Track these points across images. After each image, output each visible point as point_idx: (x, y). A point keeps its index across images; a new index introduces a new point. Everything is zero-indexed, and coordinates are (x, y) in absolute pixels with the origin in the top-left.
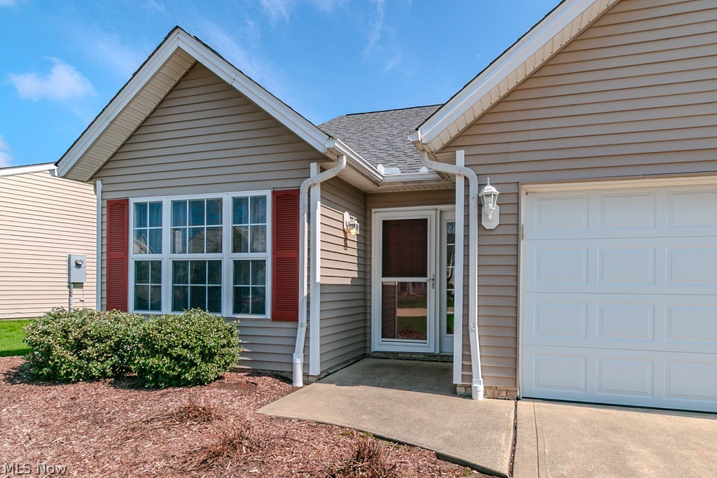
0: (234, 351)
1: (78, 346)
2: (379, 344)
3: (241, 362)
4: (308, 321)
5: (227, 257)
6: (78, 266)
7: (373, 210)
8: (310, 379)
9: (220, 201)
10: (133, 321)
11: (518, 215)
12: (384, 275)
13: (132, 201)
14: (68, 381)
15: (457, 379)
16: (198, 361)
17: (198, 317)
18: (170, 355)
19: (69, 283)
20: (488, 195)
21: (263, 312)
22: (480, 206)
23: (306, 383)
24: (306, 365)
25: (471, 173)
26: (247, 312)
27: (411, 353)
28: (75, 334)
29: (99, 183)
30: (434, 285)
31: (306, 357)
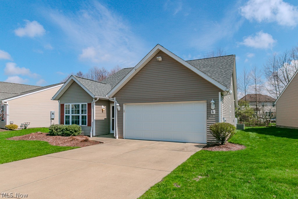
0: (80, 131)
1: (57, 130)
2: (111, 131)
3: (81, 134)
4: (93, 126)
5: (80, 115)
6: (53, 114)
7: (111, 104)
8: (93, 136)
9: (79, 105)
10: (65, 126)
11: (123, 108)
13: (65, 104)
14: (55, 135)
15: (115, 136)
16: (74, 132)
17: (75, 125)
18: (70, 131)
19: (51, 118)
21: (86, 125)
25: (116, 101)
26: (83, 125)
28: (56, 128)
29: (59, 101)
31: (93, 132)
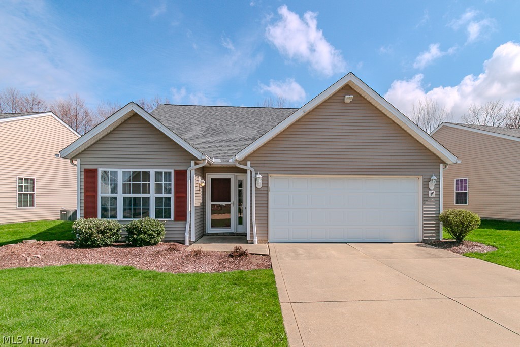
2: (209, 230)
4: (191, 220)
5: (152, 195)
7: (207, 174)
8: (191, 243)
9: (149, 172)
11: (268, 184)
12: (212, 201)
13: (100, 171)
15: (248, 238)
20: (259, 178)
21: (170, 218)
22: (256, 180)
23: (190, 244)
24: (190, 237)
25: (253, 170)
26: (162, 218)
27: (224, 233)
30: (233, 205)
31: (190, 234)
